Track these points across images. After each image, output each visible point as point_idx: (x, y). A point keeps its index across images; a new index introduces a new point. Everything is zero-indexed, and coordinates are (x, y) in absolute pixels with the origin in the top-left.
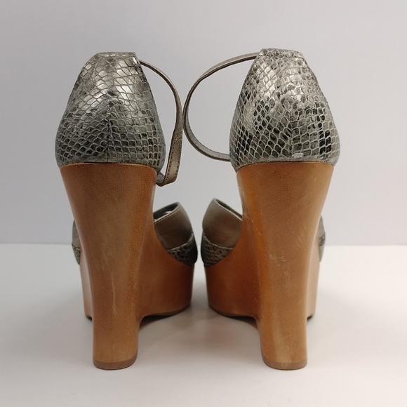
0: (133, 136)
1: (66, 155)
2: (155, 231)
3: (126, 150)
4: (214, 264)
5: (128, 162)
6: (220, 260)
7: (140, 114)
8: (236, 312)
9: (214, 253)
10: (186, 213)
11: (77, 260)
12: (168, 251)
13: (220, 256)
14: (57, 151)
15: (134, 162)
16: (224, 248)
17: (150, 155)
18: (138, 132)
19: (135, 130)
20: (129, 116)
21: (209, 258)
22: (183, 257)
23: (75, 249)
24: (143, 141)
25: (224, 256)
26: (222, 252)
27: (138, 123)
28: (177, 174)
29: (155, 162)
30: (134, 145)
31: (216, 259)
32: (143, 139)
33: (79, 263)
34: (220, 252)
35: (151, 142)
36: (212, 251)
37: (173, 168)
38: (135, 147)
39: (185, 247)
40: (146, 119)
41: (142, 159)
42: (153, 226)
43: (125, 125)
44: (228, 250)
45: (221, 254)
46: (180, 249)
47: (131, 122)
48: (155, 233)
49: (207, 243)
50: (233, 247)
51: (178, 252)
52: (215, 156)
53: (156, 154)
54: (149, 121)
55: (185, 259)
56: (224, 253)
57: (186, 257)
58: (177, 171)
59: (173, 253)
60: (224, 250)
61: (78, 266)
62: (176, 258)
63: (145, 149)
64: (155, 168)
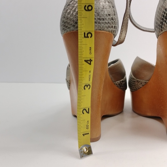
0: (103, 15)
1: (66, 27)
2: (108, 72)
3: (99, 23)
4: (137, 90)
5: (100, 30)
6: (141, 88)
7: (107, 3)
8: (149, 114)
9: (137, 84)
10: (122, 64)
11: (68, 87)
12: (114, 83)
13: (141, 86)
14: (61, 25)
15: (103, 30)
16: (143, 81)
17: (112, 26)
18: (106, 13)
19: (104, 12)
20: (101, 4)
21: (135, 87)
22: (121, 86)
23: (67, 81)
24: (109, 18)
25: (143, 86)
26: (142, 83)
27: (106, 8)
28: (125, 38)
29: (114, 31)
30: (104, 20)
31: (138, 87)
32: (108, 17)
33: (69, 89)
34: (141, 83)
35: (112, 19)
36: (136, 83)
37: (123, 35)
38: (104, 22)
39: (122, 81)
40: (110, 6)
41: (108, 28)
42: (108, 69)
43: (99, 9)
44: (145, 82)
45: (141, 85)
46: (120, 82)
47: (102, 7)
48: (108, 74)
49: (134, 79)
50: (148, 81)
51: (119, 84)
52: (145, 29)
53: (115, 26)
54: (111, 7)
55: (122, 87)
56: (143, 84)
57: (123, 86)
58: (125, 37)
59: (117, 84)
60: (143, 82)
61: (68, 91)
62: (118, 87)
63: (109, 23)
64: (114, 35)
